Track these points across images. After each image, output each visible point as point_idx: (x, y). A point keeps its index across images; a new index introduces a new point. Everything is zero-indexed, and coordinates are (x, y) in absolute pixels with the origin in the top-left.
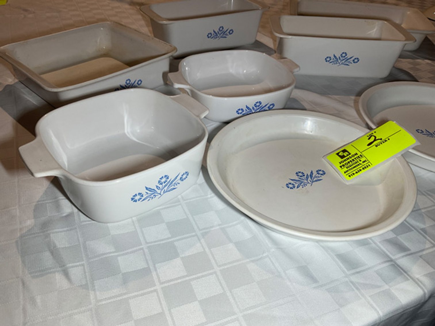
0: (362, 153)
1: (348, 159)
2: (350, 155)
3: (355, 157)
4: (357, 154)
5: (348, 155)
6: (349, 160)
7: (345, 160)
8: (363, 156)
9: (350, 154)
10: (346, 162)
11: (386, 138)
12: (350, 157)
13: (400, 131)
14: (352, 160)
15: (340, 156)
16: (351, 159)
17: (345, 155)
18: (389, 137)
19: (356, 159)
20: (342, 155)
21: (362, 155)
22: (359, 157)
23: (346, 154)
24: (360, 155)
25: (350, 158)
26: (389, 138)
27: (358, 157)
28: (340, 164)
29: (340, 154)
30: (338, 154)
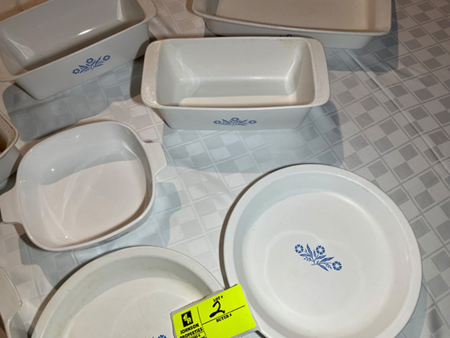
0: (203, 325)
1: (189, 329)
2: (192, 325)
3: (196, 328)
4: (197, 325)
5: (190, 323)
6: (189, 332)
7: (186, 330)
8: (203, 331)
9: (192, 323)
10: (187, 333)
11: (228, 313)
12: (191, 327)
13: (243, 306)
14: (193, 332)
15: (183, 320)
16: (191, 331)
17: (188, 323)
18: (231, 311)
19: (196, 332)
20: (185, 320)
21: (202, 329)
22: (199, 331)
23: (189, 320)
24: (201, 328)
25: (191, 329)
26: (231, 313)
27: (199, 329)
28: (181, 333)
29: (184, 318)
30: (183, 316)
